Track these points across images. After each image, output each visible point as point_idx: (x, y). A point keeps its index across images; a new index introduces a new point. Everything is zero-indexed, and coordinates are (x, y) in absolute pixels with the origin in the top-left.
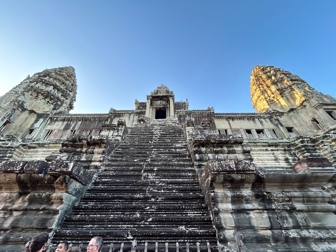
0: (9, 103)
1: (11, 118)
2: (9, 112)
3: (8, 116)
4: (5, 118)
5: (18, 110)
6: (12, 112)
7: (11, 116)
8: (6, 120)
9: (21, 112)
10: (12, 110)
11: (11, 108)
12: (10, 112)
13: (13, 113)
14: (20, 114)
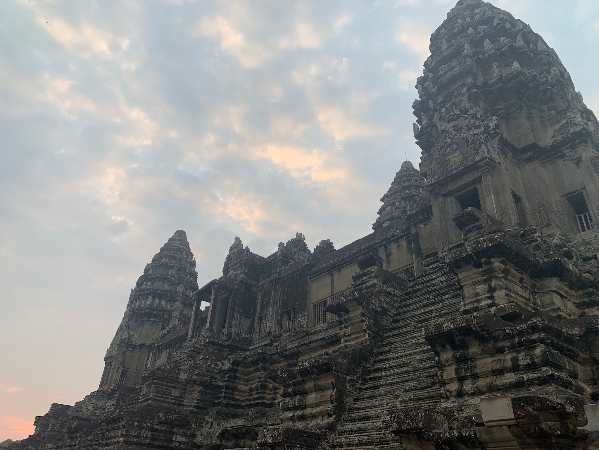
0: (117, 348)
1: (125, 365)
2: (120, 359)
3: (121, 364)
4: (119, 368)
5: (129, 350)
6: (122, 357)
7: (124, 362)
8: (121, 370)
9: (132, 351)
10: (121, 356)
11: (121, 354)
12: (122, 359)
13: (125, 358)
14: (133, 355)
